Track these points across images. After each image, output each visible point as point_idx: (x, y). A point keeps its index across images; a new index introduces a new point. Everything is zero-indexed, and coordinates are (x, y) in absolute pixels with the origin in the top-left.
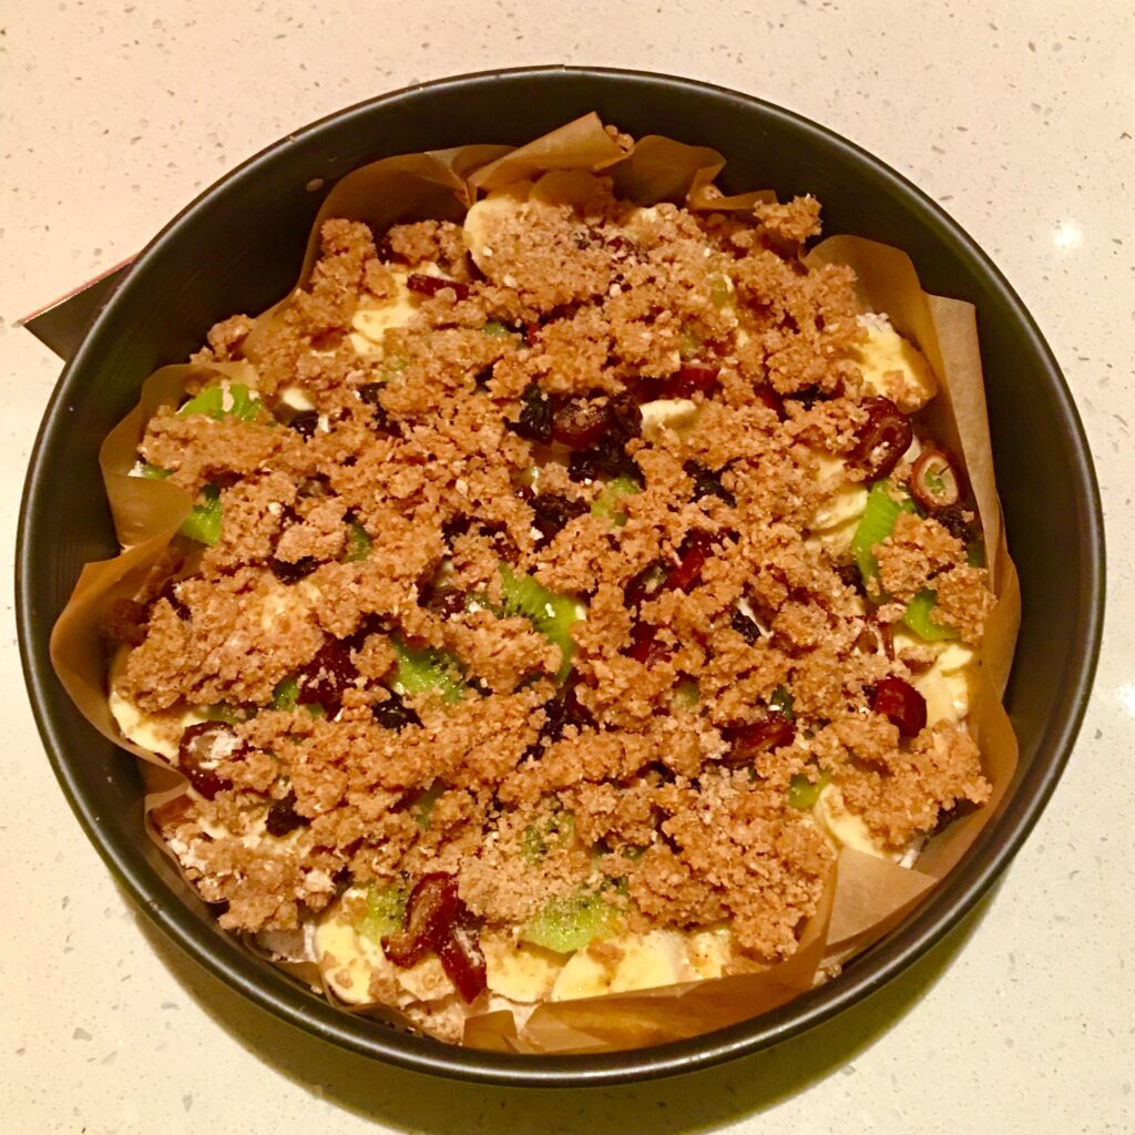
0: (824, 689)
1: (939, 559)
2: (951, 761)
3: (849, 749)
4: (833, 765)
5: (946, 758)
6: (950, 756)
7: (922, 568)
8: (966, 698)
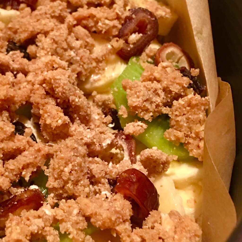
0: (70, 166)
1: (172, 89)
2: (176, 237)
3: (88, 219)
4: (71, 230)
5: (172, 234)
6: (175, 232)
7: (158, 95)
8: (193, 204)
